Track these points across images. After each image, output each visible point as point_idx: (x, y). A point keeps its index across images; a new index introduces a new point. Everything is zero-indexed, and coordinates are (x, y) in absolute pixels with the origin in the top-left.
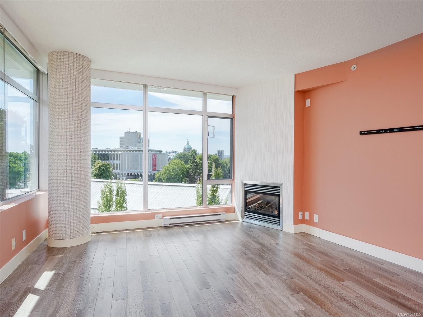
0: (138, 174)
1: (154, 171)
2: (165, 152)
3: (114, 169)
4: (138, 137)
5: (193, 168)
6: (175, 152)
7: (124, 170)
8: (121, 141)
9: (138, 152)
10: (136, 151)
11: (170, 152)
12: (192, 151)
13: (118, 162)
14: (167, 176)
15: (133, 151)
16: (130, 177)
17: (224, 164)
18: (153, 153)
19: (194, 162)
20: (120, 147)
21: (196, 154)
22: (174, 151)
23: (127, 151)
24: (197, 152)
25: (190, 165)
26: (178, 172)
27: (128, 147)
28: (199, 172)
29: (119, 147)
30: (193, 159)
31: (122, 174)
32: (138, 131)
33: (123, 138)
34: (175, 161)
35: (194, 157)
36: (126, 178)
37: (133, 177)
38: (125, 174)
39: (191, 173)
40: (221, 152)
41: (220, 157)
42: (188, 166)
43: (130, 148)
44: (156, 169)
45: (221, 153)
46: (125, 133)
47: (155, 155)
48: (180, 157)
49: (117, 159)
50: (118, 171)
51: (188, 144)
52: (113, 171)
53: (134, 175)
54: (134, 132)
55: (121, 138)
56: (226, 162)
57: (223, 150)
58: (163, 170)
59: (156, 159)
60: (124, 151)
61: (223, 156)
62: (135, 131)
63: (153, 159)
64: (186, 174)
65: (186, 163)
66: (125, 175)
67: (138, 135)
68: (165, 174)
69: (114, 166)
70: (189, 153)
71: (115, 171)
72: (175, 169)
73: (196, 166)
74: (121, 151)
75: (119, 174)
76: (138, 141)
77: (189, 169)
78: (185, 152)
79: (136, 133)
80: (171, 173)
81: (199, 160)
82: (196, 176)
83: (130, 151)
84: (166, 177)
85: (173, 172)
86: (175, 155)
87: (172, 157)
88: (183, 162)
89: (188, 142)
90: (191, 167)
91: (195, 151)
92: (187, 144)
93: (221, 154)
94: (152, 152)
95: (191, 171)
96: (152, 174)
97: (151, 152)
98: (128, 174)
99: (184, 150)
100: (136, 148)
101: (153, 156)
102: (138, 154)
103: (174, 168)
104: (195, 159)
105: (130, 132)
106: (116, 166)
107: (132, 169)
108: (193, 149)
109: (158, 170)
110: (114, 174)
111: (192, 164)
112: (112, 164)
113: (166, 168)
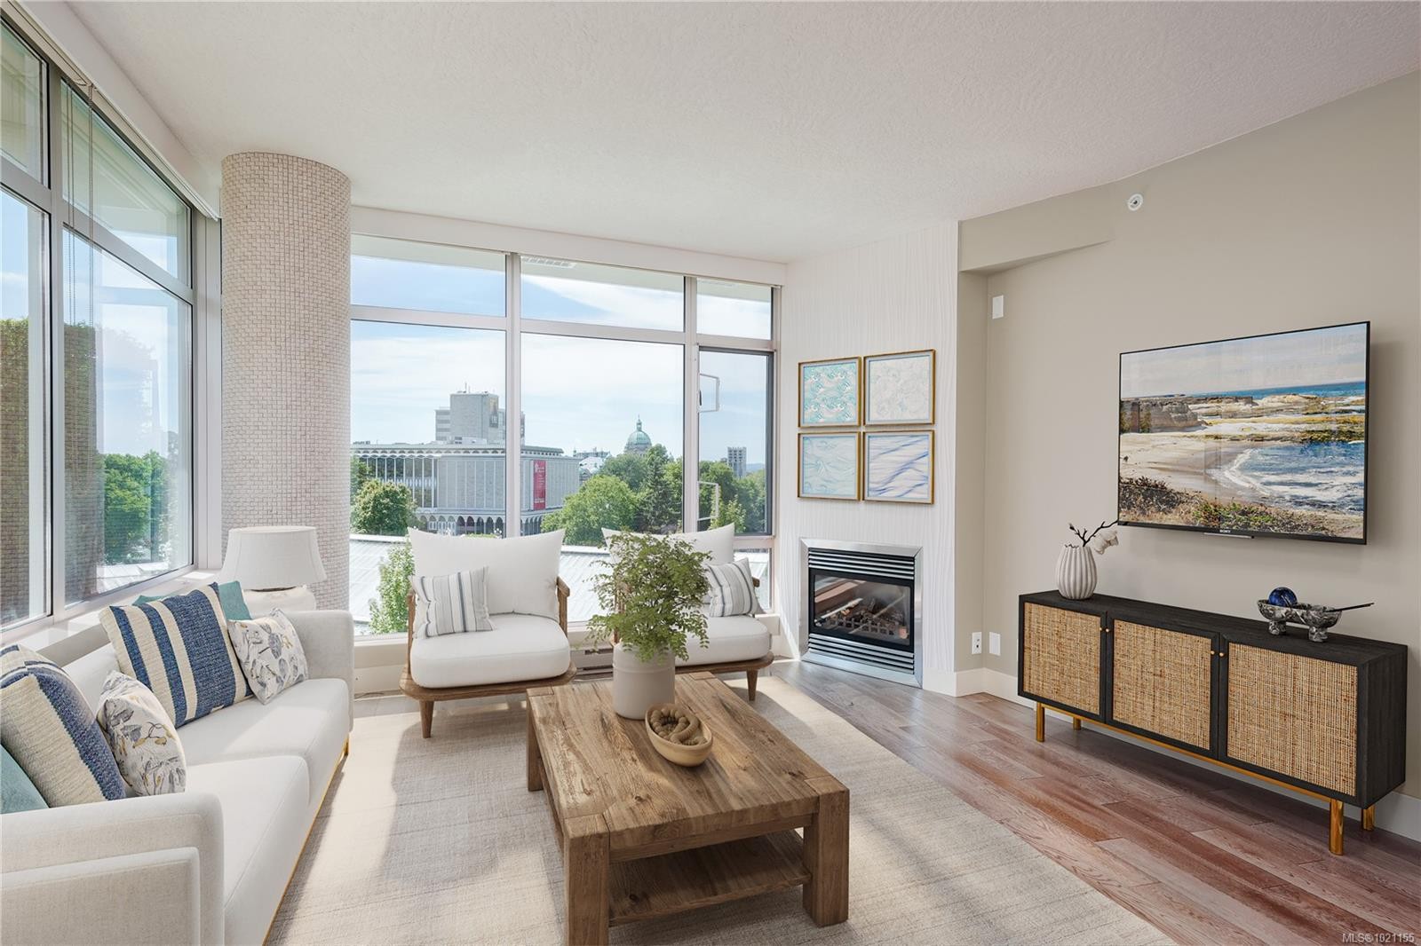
0: (490, 520)
1: (539, 511)
2: (571, 455)
3: (419, 504)
4: (492, 409)
5: (656, 501)
6: (602, 453)
7: (449, 506)
8: (438, 421)
9: (490, 454)
10: (485, 451)
11: (586, 455)
12: (652, 451)
13: (431, 483)
14: (577, 525)
15: (476, 451)
16: (466, 528)
17: (749, 490)
18: (537, 455)
19: (657, 483)
20: (438, 438)
21: (665, 460)
22: (599, 450)
23: (457, 451)
24: (668, 453)
25: (645, 494)
26: (609, 512)
27: (461, 439)
28: (673, 512)
29: (434, 439)
30: (656, 474)
31: (442, 518)
32: (491, 392)
33: (446, 413)
34: (601, 481)
35: (657, 469)
36: (454, 531)
37: (475, 528)
38: (451, 519)
39: (649, 515)
40: (738, 453)
41: (735, 469)
42: (641, 496)
43: (467, 442)
44: (544, 504)
45: (738, 456)
46: (453, 396)
47: (541, 463)
48: (616, 468)
49: (428, 475)
50: (432, 510)
51: (640, 430)
52: (417, 512)
53: (480, 522)
54: (480, 395)
55: (438, 413)
56: (752, 485)
57: (745, 448)
58: (566, 509)
59: (544, 475)
60: (448, 451)
61: (745, 464)
62: (481, 391)
63: (535, 474)
64: (635, 519)
65: (634, 485)
66: (452, 523)
67: (492, 405)
68: (570, 518)
69: (418, 497)
70: (643, 458)
71: (421, 510)
72: (602, 505)
73: (665, 495)
74: (439, 451)
75: (432, 518)
76: (491, 421)
77: (644, 504)
78: (631, 454)
79: (484, 396)
80: (589, 516)
81: (672, 478)
82: (663, 526)
83: (467, 451)
84: (575, 529)
85: (596, 513)
86: (600, 462)
87: (592, 470)
88: (624, 485)
89: (640, 424)
90: (648, 499)
91: (660, 450)
92: (635, 429)
93: (738, 459)
94: (533, 455)
95: (648, 512)
96: (531, 520)
97: (529, 455)
98: (461, 519)
99: (629, 447)
100: (484, 443)
101: (537, 465)
102: (492, 460)
103: (597, 501)
104: (662, 475)
105: (467, 393)
106: (425, 496)
107: (472, 506)
108: (654, 445)
109: (550, 509)
110: (419, 519)
111: (651, 490)
112: (412, 490)
113: (576, 502)
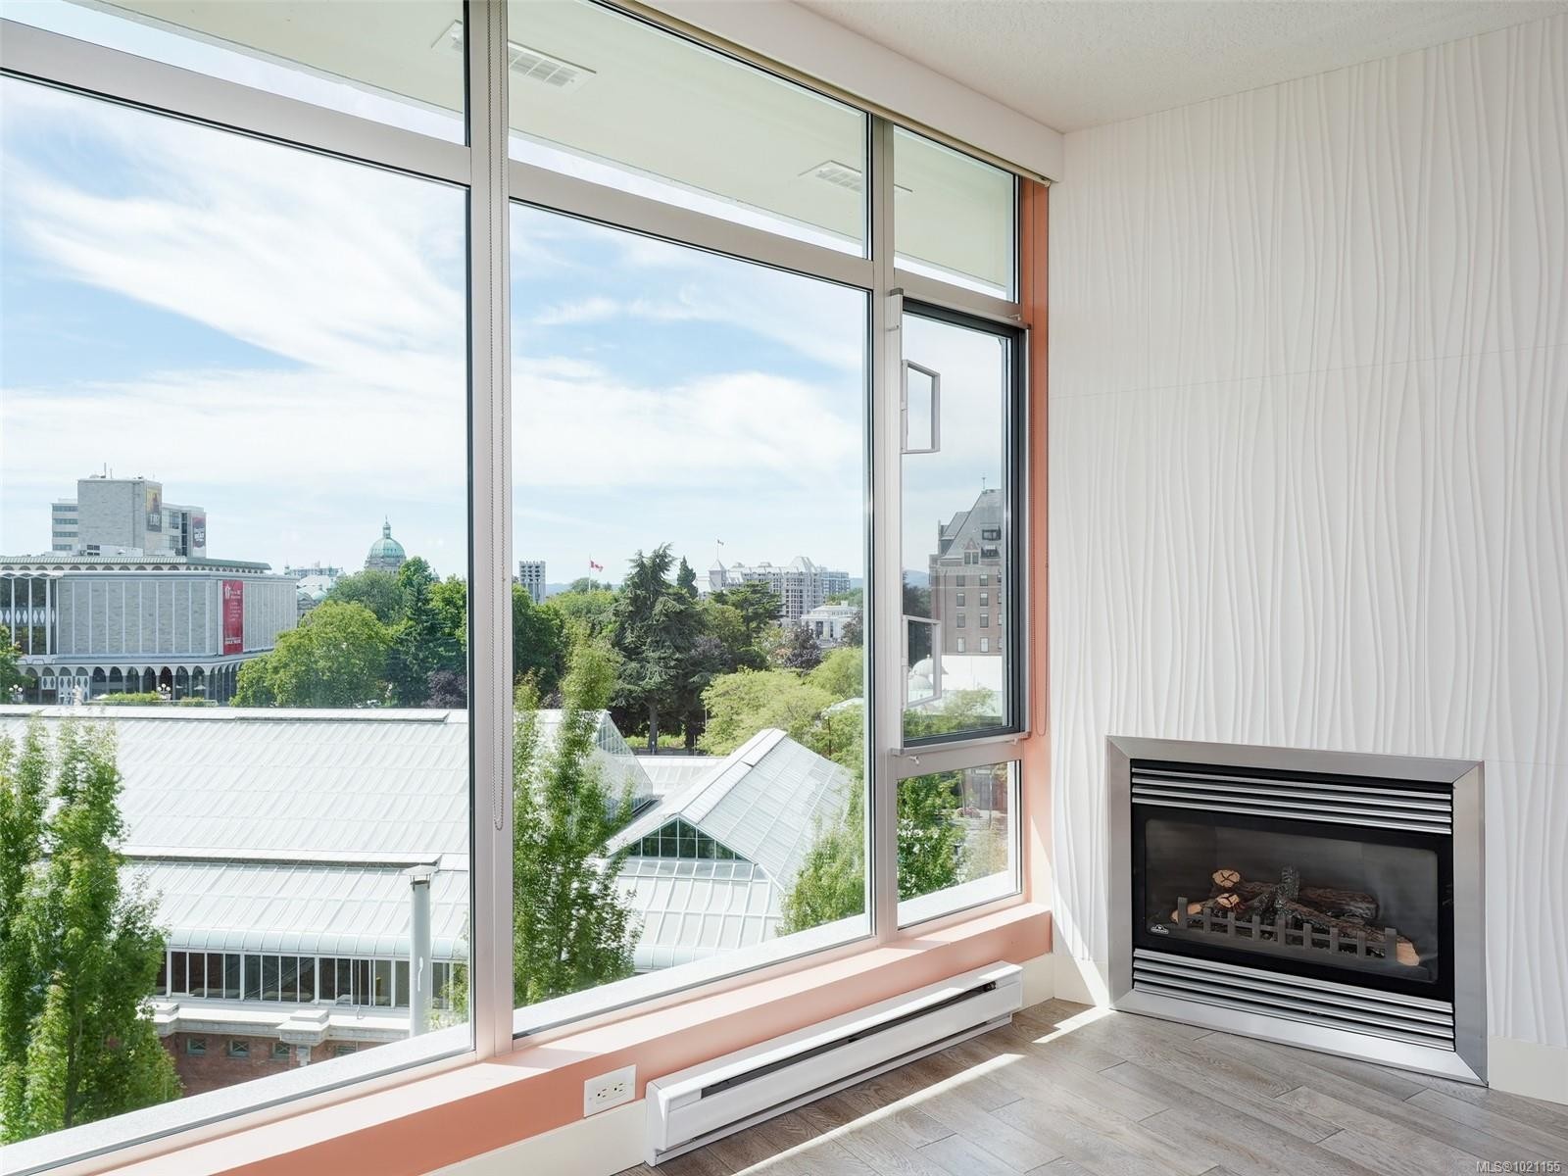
0: (150, 672)
1: (232, 657)
2: (281, 572)
3: (23, 649)
4: (150, 504)
5: (418, 638)
6: (330, 570)
7: (77, 652)
8: (57, 521)
9: (149, 571)
10: (141, 566)
11: (304, 573)
12: (408, 566)
13: (47, 616)
14: (296, 674)
15: (124, 566)
16: (108, 685)
17: (552, 620)
18: (227, 573)
19: (419, 612)
20: (56, 547)
21: (429, 579)
22: (324, 566)
23: (92, 566)
24: (430, 570)
25: (402, 628)
26: (348, 656)
27: (97, 548)
28: (443, 653)
29: (50, 549)
30: (419, 600)
31: (65, 671)
32: (148, 477)
33: (71, 509)
34: (336, 610)
35: (419, 592)
36: (88, 690)
37: (124, 684)
38: (81, 671)
39: (410, 659)
40: (534, 569)
41: (531, 592)
42: (396, 630)
43: (108, 553)
44: (241, 645)
45: (534, 574)
46: (82, 483)
47: (236, 586)
48: (349, 592)
49: (40, 603)
50: (47, 659)
51: (388, 537)
52: (19, 662)
53: (133, 676)
54: (130, 482)
55: (56, 508)
56: (556, 613)
57: (543, 563)
58: (277, 653)
59: (240, 602)
60: (75, 566)
61: (544, 585)
62: (132, 476)
63: (226, 602)
64: (387, 665)
65: (382, 615)
66: (82, 678)
67: (150, 497)
68: (286, 665)
69: (22, 638)
70: (394, 576)
71: (28, 659)
72: (337, 647)
73: (432, 629)
74: (58, 567)
75: (48, 671)
76: (149, 522)
77: (401, 642)
78: (375, 570)
79: (137, 485)
80: (316, 662)
81: (441, 605)
82: (430, 673)
83: (108, 566)
84: (294, 681)
85: (327, 658)
86: (328, 583)
87: (315, 594)
88: (369, 614)
89: (388, 528)
90: (407, 635)
91: (419, 566)
92: (381, 536)
93: (534, 578)
94: (221, 572)
95: (407, 653)
96: (220, 670)
97: (214, 572)
98: (98, 671)
99: (371, 561)
100: (137, 555)
101: (228, 588)
102: (152, 580)
103: (330, 639)
104: (427, 601)
105: (108, 478)
106: (34, 637)
107: (118, 650)
108: (409, 558)
109: (250, 652)
110: (23, 673)
111: (411, 623)
112: (10, 628)
113: (294, 641)
